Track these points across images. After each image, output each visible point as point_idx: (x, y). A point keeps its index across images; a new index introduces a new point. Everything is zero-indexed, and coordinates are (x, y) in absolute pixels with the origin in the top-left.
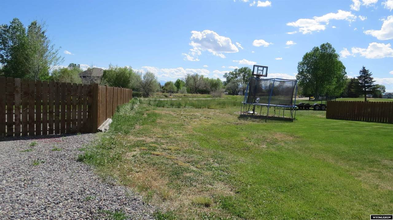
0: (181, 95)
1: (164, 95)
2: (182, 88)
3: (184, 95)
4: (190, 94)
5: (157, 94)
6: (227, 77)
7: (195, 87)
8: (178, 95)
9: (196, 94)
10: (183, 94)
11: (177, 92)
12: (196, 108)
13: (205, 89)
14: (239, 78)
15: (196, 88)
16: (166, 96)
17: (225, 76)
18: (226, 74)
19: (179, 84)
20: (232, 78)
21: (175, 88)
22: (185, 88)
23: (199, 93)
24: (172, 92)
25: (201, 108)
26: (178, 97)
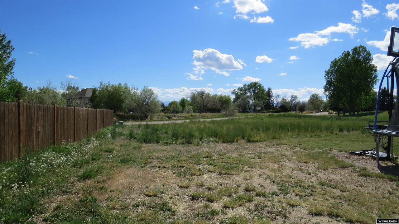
0: (187, 115)
1: (167, 116)
2: (187, 108)
3: (191, 116)
4: (198, 114)
5: (157, 115)
6: (236, 94)
7: (203, 105)
8: (184, 116)
9: (205, 113)
10: (190, 114)
11: (182, 112)
12: (223, 142)
13: (214, 107)
14: (249, 94)
15: (204, 107)
16: (169, 118)
17: (234, 92)
18: (234, 90)
19: (184, 103)
20: (241, 94)
21: (180, 108)
22: (191, 107)
23: (209, 112)
24: (177, 112)
25: (233, 142)
26: (184, 118)
